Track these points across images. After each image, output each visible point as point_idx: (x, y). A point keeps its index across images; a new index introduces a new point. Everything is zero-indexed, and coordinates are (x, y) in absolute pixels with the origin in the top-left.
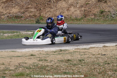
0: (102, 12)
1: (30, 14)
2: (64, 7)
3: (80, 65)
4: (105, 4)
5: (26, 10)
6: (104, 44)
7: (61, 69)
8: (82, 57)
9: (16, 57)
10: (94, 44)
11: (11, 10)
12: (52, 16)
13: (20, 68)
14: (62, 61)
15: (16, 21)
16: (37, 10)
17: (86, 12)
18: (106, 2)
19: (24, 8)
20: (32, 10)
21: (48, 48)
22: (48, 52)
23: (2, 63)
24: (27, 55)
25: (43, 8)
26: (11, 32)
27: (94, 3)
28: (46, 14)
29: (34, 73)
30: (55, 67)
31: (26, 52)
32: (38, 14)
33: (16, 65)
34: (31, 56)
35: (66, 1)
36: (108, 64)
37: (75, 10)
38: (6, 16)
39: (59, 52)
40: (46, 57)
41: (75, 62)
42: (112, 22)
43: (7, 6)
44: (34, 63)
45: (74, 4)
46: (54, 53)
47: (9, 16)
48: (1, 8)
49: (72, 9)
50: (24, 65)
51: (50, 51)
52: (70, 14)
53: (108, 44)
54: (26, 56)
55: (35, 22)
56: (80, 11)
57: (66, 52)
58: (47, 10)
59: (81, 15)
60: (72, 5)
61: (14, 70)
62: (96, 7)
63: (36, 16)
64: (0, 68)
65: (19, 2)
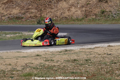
0: (103, 12)
1: (31, 15)
2: (64, 7)
3: (86, 64)
4: (106, 4)
5: (27, 11)
6: (108, 43)
7: (68, 68)
9: (22, 57)
10: (98, 44)
11: (12, 11)
12: (53, 17)
13: (28, 69)
14: (68, 61)
15: (17, 22)
16: (38, 11)
17: (87, 12)
18: (107, 2)
19: (25, 8)
20: (33, 11)
21: (53, 48)
22: (53, 52)
23: (9, 64)
24: (33, 55)
26: (13, 33)
27: (95, 3)
28: (47, 14)
29: (41, 73)
30: (62, 67)
31: (31, 53)
32: (39, 15)
33: (23, 65)
34: (37, 56)
35: (67, 1)
36: (115, 63)
37: (76, 10)
38: (6, 17)
39: (64, 52)
40: (52, 57)
41: (82, 62)
42: (114, 22)
43: (7, 7)
44: (40, 63)
45: (75, 4)
46: (60, 54)
47: (9, 17)
48: (1, 9)
49: (73, 9)
50: (31, 65)
51: (55, 52)
52: (71, 14)
53: (112, 43)
54: (32, 57)
55: (36, 23)
56: (81, 11)
57: (71, 52)
58: (48, 10)
59: (82, 16)
60: (73, 5)
61: (21, 71)
62: (97, 7)
63: (37, 17)
64: (7, 68)
65: (19, 3)
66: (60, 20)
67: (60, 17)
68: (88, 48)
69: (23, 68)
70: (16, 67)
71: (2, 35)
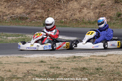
0: (119, 15)
1: (37, 15)
2: (75, 8)
3: (97, 74)
5: (32, 11)
8: (100, 65)
9: (23, 63)
10: (112, 51)
11: (15, 10)
12: (62, 18)
13: (29, 76)
14: (76, 69)
15: (21, 23)
16: (45, 11)
17: (101, 14)
19: (30, 8)
20: (39, 11)
21: (60, 54)
22: (60, 59)
23: (9, 70)
24: (36, 61)
25: (51, 8)
26: (15, 35)
27: (110, 4)
28: (55, 15)
30: (69, 76)
31: (35, 58)
32: (46, 15)
33: (25, 72)
34: (41, 62)
35: (78, 1)
37: (88, 12)
38: (9, 16)
39: (72, 59)
40: (58, 64)
41: (92, 71)
43: (10, 6)
44: (44, 70)
45: (88, 5)
46: (67, 60)
47: (12, 17)
48: (3, 7)
49: (85, 11)
50: (34, 72)
51: (62, 58)
52: (82, 16)
54: (35, 63)
55: (42, 25)
56: (94, 13)
57: (80, 59)
58: (56, 11)
59: (95, 18)
60: (85, 6)
61: (22, 78)
62: (112, 9)
63: (44, 17)
64: (7, 75)
65: (24, 2)
66: (70, 22)
67: (69, 19)
68: (100, 55)
69: (25, 76)
70: (17, 74)
71: (2, 37)
